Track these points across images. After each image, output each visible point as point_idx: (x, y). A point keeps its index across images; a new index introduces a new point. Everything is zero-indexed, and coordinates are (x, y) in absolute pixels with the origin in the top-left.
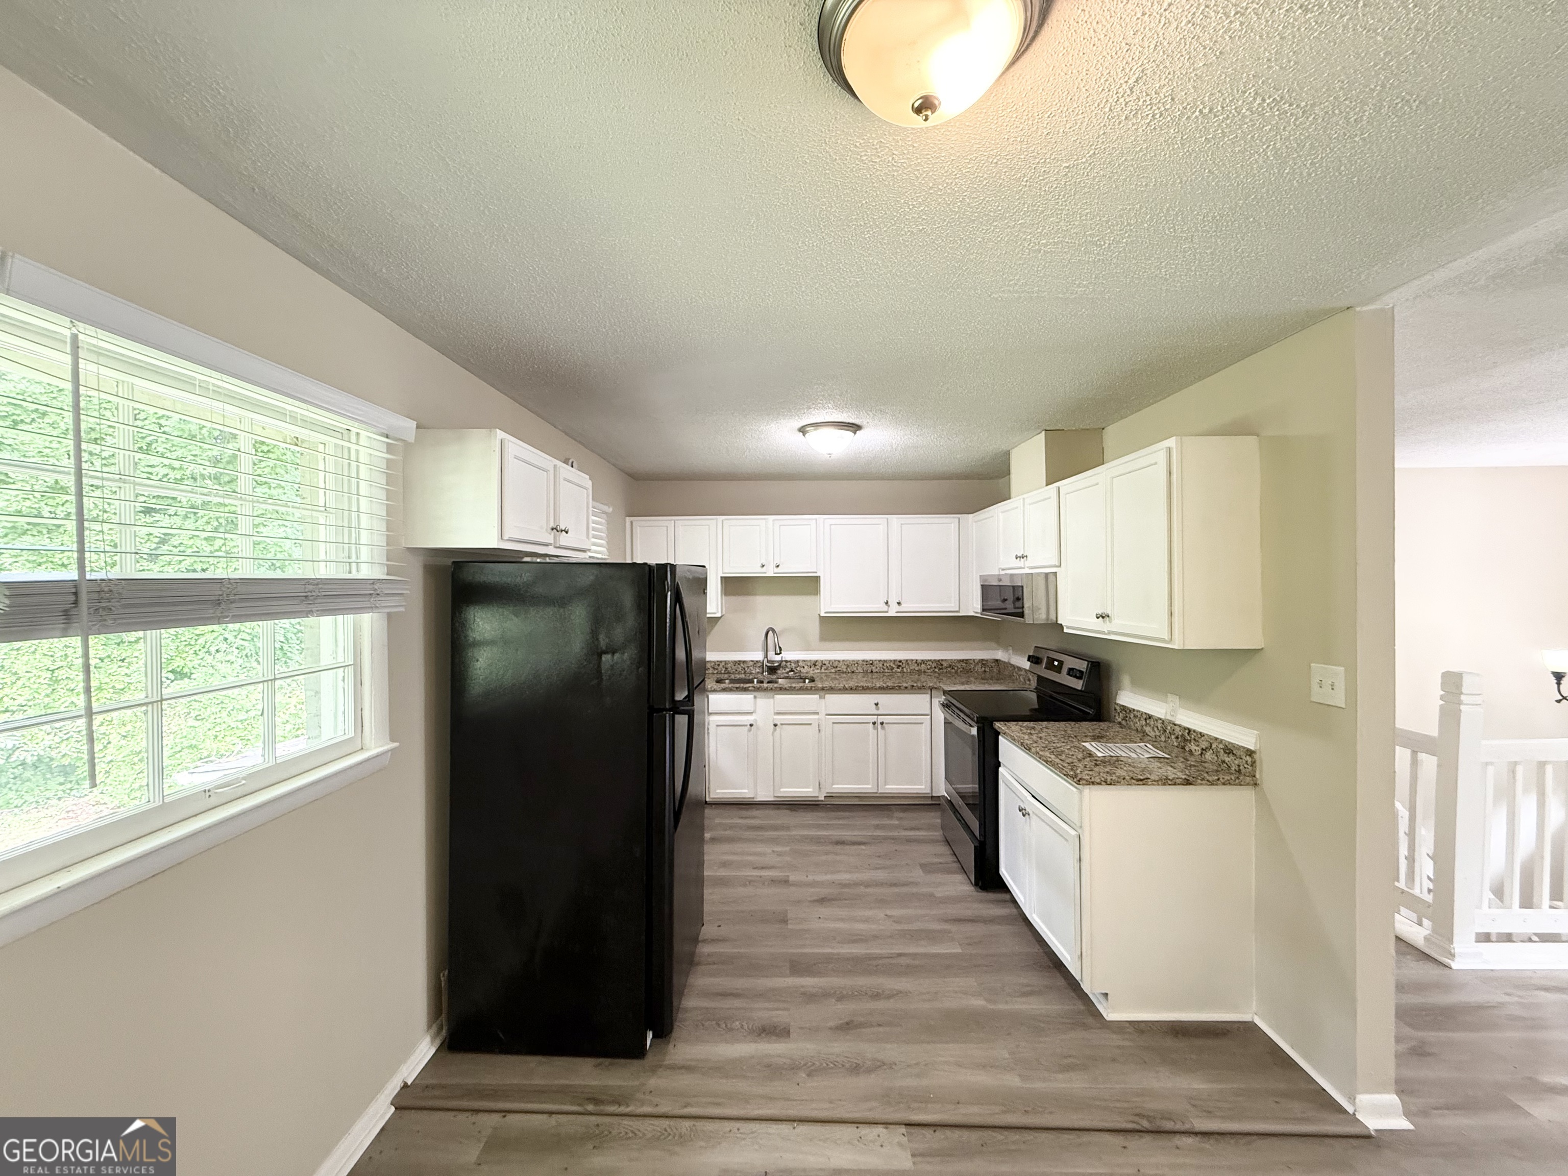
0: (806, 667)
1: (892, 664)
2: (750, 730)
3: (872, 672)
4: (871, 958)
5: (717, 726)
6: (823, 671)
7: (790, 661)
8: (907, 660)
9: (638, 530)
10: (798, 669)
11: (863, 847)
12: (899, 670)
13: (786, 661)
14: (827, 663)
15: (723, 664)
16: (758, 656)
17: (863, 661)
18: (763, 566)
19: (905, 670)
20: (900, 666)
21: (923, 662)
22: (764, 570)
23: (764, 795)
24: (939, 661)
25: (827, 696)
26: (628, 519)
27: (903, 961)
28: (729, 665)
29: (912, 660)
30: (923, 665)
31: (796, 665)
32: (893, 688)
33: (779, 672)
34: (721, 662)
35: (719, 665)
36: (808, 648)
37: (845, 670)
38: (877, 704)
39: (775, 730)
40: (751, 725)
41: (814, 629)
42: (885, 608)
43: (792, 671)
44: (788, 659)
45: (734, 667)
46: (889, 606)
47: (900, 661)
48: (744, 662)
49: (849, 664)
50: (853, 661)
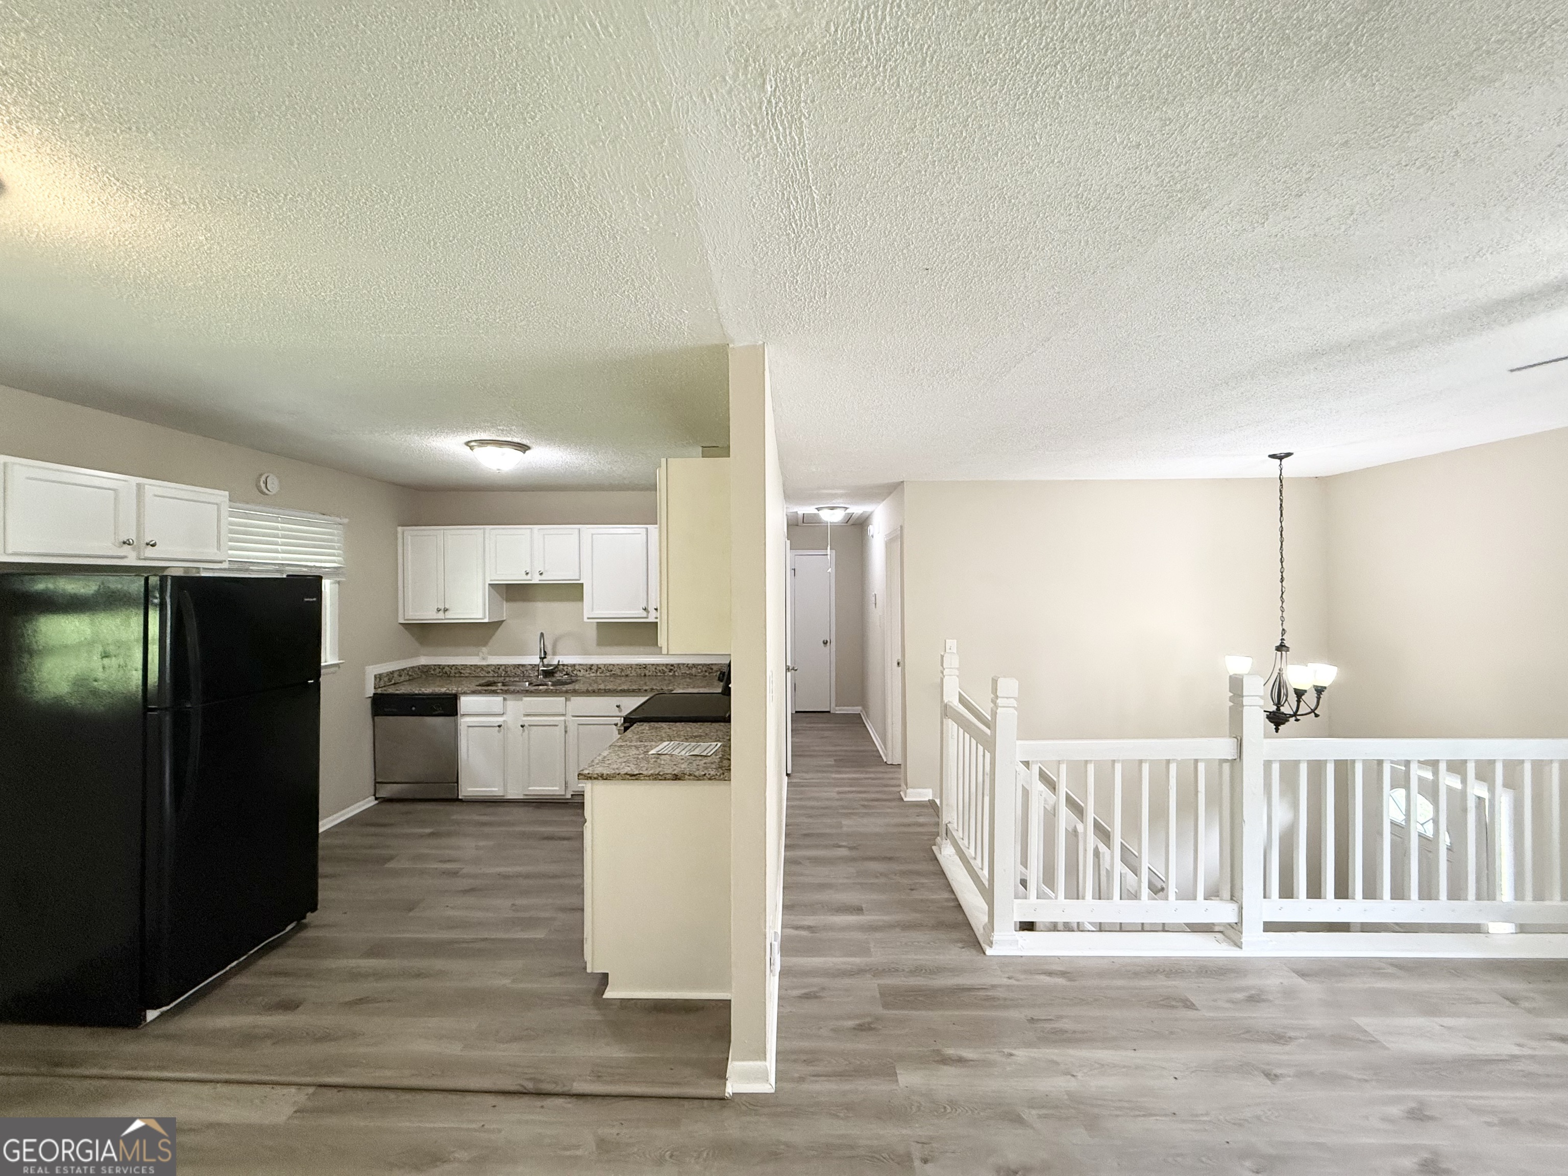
0: (582, 671)
1: (664, 668)
2: (499, 731)
3: (645, 675)
4: (452, 942)
5: (469, 726)
6: (598, 674)
7: (567, 665)
8: (679, 664)
9: (409, 539)
10: (575, 672)
11: (565, 842)
12: (671, 674)
13: (563, 665)
14: (602, 667)
15: (503, 667)
16: (536, 660)
17: (637, 665)
18: (527, 574)
19: (677, 674)
20: (671, 670)
21: (694, 666)
22: (529, 577)
23: (514, 793)
24: (709, 665)
25: (572, 698)
26: (400, 529)
27: (477, 946)
28: (509, 669)
29: (684, 664)
30: (694, 669)
31: (573, 669)
32: (634, 691)
33: (556, 675)
34: (501, 665)
35: (499, 669)
36: (586, 653)
37: (619, 674)
38: (618, 706)
39: (524, 731)
40: (499, 726)
41: (592, 634)
42: (644, 614)
43: (567, 674)
44: (565, 663)
45: (513, 671)
46: (648, 612)
47: (672, 665)
48: (523, 666)
49: (623, 668)
50: (627, 665)
